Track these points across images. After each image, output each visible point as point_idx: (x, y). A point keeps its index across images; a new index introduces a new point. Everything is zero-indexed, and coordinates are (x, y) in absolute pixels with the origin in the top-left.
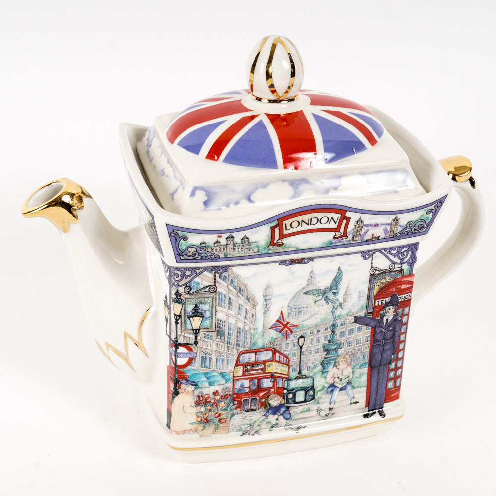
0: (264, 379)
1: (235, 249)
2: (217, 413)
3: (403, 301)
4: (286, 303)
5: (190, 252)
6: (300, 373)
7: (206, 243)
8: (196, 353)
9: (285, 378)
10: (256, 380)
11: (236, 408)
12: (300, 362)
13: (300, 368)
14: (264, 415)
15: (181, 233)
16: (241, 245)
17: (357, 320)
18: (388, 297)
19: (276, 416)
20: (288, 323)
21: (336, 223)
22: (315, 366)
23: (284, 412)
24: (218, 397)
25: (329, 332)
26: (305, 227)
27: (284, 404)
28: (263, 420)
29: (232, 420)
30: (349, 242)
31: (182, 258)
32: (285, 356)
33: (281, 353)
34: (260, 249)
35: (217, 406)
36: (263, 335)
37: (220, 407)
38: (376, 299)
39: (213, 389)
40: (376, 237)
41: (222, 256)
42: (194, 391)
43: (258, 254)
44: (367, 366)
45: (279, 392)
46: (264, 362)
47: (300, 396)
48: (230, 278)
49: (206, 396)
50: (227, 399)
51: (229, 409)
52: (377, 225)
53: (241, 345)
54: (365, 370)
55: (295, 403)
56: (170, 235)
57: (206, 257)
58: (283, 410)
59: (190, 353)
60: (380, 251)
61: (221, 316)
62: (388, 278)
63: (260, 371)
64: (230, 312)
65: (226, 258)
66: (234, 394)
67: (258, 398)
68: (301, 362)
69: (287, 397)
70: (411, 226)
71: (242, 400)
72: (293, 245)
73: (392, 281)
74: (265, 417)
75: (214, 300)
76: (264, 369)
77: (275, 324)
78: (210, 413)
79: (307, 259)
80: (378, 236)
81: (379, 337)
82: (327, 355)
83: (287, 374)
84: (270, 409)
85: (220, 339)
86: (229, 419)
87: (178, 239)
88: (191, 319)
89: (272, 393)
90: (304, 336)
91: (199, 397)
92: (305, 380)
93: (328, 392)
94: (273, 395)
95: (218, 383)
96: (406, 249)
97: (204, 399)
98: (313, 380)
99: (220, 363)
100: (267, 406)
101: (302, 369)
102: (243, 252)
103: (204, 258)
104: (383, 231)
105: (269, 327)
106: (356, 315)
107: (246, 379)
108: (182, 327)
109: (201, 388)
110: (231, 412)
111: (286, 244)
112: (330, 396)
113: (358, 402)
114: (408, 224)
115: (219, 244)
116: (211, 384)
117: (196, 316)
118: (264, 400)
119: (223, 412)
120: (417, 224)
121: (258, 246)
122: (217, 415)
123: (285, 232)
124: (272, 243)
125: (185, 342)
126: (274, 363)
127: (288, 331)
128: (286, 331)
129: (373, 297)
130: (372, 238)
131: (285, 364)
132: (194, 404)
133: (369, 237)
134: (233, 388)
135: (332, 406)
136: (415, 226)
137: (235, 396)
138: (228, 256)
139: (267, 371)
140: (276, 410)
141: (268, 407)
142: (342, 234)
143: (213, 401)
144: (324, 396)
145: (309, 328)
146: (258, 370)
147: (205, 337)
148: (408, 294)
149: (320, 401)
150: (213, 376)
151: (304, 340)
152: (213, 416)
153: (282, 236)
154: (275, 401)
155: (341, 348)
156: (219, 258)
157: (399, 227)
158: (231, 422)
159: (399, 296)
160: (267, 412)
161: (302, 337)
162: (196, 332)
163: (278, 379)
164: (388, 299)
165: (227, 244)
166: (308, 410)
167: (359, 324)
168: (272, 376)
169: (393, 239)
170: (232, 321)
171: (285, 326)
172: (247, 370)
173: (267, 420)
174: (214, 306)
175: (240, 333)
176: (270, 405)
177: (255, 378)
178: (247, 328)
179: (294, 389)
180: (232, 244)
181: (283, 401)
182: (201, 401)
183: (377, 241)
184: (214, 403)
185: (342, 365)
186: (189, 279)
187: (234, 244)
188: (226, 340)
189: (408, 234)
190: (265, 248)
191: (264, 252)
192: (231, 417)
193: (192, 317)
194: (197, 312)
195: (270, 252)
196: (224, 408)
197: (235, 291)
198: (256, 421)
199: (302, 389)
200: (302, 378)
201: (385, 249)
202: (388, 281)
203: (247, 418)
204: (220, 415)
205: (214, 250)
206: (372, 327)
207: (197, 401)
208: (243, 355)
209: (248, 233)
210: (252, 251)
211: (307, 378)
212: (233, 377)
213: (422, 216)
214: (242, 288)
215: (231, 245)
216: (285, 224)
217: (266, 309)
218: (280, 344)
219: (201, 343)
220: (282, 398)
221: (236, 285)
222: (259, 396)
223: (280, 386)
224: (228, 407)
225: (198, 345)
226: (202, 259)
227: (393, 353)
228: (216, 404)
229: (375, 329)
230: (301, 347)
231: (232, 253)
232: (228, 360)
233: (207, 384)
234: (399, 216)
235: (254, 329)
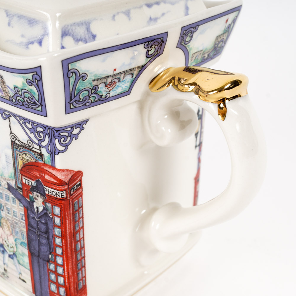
3: (51, 196)
17: (9, 188)
18: (33, 180)
38: (21, 176)
54: (26, 252)
60: (15, 116)
62: (29, 156)
70: (20, 94)
73: (33, 162)
81: (32, 222)
96: (42, 130)
112: (3, 256)
113: (26, 282)
120: (26, 95)
129: (19, 171)
135: (5, 267)
148: (55, 191)
155: (2, 211)
157: (9, 89)
159: (44, 187)
164: (33, 183)
167: (12, 194)
185: (6, 230)
189: (23, 105)
201: (19, 117)
202: (29, 159)
206: (24, 206)
227: (50, 253)
229: (28, 210)
234: (1, 72)
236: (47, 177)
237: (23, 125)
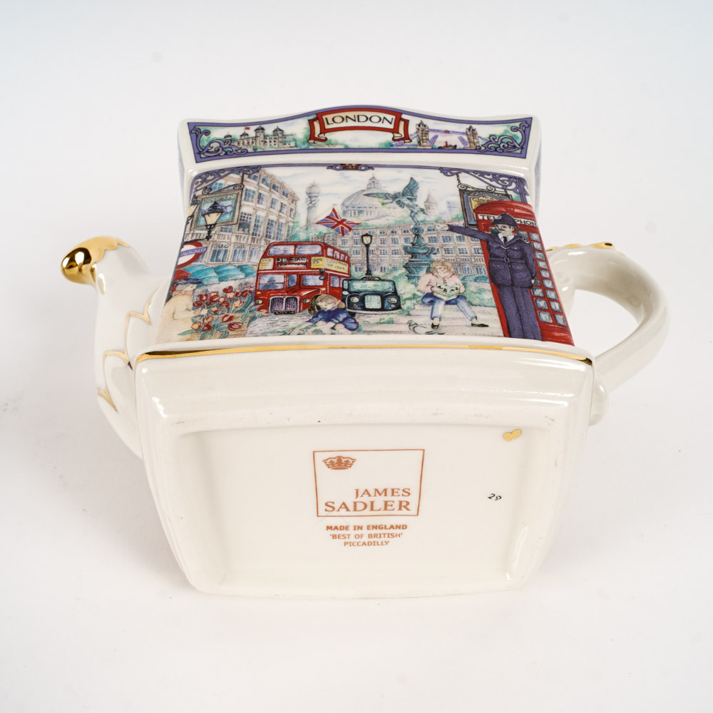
0: (308, 275)
1: (266, 142)
2: (226, 316)
3: (524, 225)
4: (340, 202)
5: (212, 147)
6: (369, 272)
7: (231, 136)
8: (207, 248)
9: (344, 277)
10: (295, 276)
11: (259, 310)
12: (368, 261)
13: (368, 267)
14: (310, 321)
15: (202, 129)
16: (273, 137)
17: (452, 228)
19: (331, 324)
20: (344, 220)
21: (391, 123)
22: (395, 269)
23: (345, 319)
24: (231, 295)
25: (411, 236)
26: (351, 123)
27: (344, 309)
28: (307, 328)
29: (251, 325)
30: (415, 147)
31: (202, 156)
32: (341, 252)
33: (334, 249)
34: (298, 143)
35: (227, 306)
36: (307, 229)
37: (233, 308)
38: (477, 214)
39: (225, 285)
40: (451, 146)
41: (250, 150)
42: (194, 290)
43: (295, 148)
44: (488, 281)
45: (335, 293)
46: (309, 257)
47: (373, 302)
48: (262, 177)
49: (213, 295)
50: (245, 296)
51: (247, 310)
52: (447, 132)
53: (272, 237)
54: (487, 286)
55: (364, 308)
56: (191, 132)
57: (231, 152)
58: (342, 317)
59: (197, 249)
61: (245, 210)
62: (490, 197)
63: (301, 266)
64: (258, 206)
65: (256, 153)
66: (256, 290)
67: (298, 298)
68: (370, 261)
69: (349, 300)
70: (496, 140)
71: (271, 298)
72: (340, 141)
74: (310, 324)
75: (239, 196)
76: (308, 265)
77: (324, 220)
78: (216, 317)
79: (365, 166)
80: (453, 145)
81: (498, 252)
82: (412, 258)
83: (347, 272)
84: (319, 313)
85: (243, 230)
86: (245, 324)
87: (199, 135)
88: (206, 216)
89: (323, 292)
90: (371, 234)
91: (201, 296)
92: (379, 283)
93: (423, 303)
94: (323, 295)
95: (234, 278)
97: (209, 298)
98: (394, 284)
99: (239, 256)
100: (314, 309)
101: (372, 269)
102: (277, 146)
103: (228, 153)
104: (459, 140)
105: (316, 222)
106: (450, 224)
107: (279, 273)
108: (193, 225)
109: (206, 285)
110: (251, 315)
111: (331, 140)
112: (430, 308)
113: (487, 326)
114: (491, 138)
115: (246, 137)
116: (221, 280)
117: (214, 212)
118: (308, 301)
119: (237, 315)
120: (505, 140)
121: (295, 140)
122: (226, 319)
123: (327, 127)
124: (312, 136)
125: (194, 238)
126: (324, 259)
127: (345, 228)
128: (342, 228)
130: (447, 146)
131: (344, 261)
132: (191, 306)
133: (443, 145)
134: (256, 283)
135: (436, 322)
136: (502, 142)
137: (259, 293)
138: (259, 150)
139: (312, 267)
140: (330, 316)
141: (316, 310)
142: (403, 136)
143: (222, 300)
144: (417, 307)
145: (376, 228)
146: (299, 264)
147: (221, 231)
148: (529, 221)
149: (412, 312)
150: (227, 270)
151: (371, 239)
152: (220, 320)
153: (324, 131)
154: (328, 304)
155: (435, 254)
156: (247, 152)
157: (480, 140)
158: (250, 329)
160: (313, 317)
161: (367, 235)
162: (210, 228)
163: (332, 277)
164: (497, 217)
165: (256, 137)
166: (391, 322)
167: (458, 233)
168: (322, 273)
169: (477, 152)
170: (262, 214)
171: (339, 223)
172: (282, 263)
173: (314, 329)
174: (239, 201)
175: (272, 225)
176: (319, 308)
177: (294, 273)
178: (283, 221)
179: (361, 292)
180: (262, 136)
181: (343, 306)
182: (204, 301)
183: (455, 151)
184: (224, 302)
185: (442, 273)
186: (210, 183)
187: (265, 137)
188: (251, 232)
189: (496, 150)
190: (304, 143)
191: (303, 147)
192: (250, 322)
193: (208, 214)
194: (215, 208)
195: (311, 147)
196: (239, 309)
197: (268, 188)
198: (294, 328)
199: (375, 293)
200: (374, 280)
203: (279, 323)
204: (231, 318)
205: (241, 142)
206: (481, 240)
207: (196, 302)
208: (275, 247)
209: (281, 125)
210: (287, 145)
211: (383, 280)
212: (258, 270)
213: (506, 131)
214: (277, 185)
215: (261, 138)
216: (326, 119)
217: (310, 205)
218: (333, 240)
219: (215, 237)
220: (340, 301)
221: (269, 182)
222: (300, 295)
223: (337, 286)
224: (246, 307)
225: (210, 240)
226: (226, 154)
227: (533, 278)
228: (227, 304)
229: (488, 242)
230: (367, 246)
231: (263, 147)
232: (251, 252)
233: (216, 280)
234: (474, 126)
235: (293, 222)
236: (516, 211)
237: (481, 178)
